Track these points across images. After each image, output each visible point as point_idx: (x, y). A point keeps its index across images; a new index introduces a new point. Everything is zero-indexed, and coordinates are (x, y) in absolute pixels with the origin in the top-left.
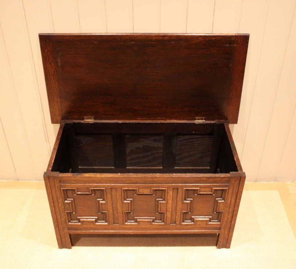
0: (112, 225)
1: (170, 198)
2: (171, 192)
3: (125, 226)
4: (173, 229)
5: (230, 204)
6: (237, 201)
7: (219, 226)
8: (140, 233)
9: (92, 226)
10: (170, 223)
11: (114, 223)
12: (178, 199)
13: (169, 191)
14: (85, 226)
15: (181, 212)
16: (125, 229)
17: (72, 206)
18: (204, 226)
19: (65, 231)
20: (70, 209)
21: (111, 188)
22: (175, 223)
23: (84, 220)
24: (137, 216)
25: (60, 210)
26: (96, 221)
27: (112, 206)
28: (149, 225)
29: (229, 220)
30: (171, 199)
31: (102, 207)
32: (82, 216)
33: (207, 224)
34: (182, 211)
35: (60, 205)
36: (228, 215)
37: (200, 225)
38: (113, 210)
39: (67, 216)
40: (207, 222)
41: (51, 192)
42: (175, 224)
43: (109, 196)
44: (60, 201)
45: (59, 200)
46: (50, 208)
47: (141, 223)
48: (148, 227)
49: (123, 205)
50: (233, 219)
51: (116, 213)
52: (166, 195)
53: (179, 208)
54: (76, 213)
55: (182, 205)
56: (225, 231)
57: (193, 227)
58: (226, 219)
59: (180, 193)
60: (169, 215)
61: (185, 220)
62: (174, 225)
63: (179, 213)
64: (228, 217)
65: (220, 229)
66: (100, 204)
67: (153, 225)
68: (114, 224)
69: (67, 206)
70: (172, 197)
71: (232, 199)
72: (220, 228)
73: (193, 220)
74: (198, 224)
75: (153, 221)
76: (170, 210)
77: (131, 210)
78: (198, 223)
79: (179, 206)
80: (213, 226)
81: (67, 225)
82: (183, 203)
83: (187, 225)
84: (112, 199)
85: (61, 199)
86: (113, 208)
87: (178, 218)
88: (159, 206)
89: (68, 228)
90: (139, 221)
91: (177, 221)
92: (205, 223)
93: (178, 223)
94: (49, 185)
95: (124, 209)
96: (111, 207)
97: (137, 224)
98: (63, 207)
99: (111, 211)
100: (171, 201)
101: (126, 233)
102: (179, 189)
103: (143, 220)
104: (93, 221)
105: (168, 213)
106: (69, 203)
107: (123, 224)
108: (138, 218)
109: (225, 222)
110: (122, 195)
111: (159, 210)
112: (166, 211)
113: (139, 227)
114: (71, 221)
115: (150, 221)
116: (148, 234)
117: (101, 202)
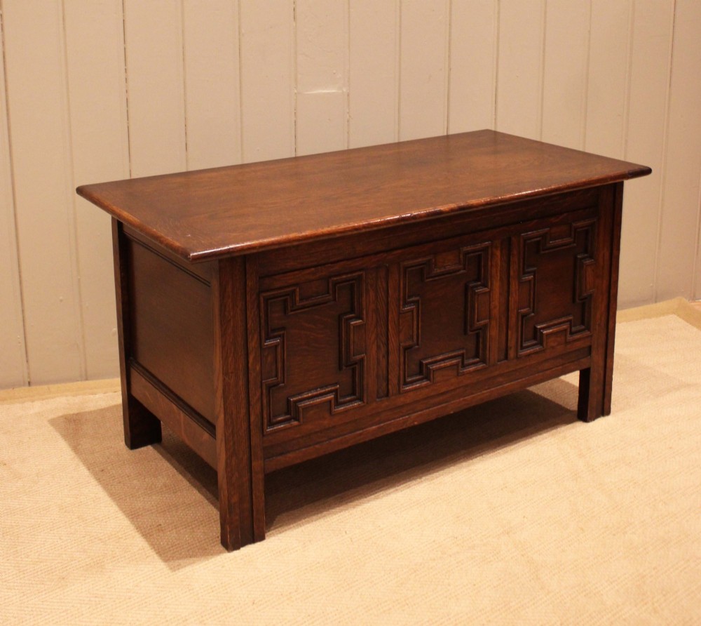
0: (374, 405)
2: (498, 253)
3: (401, 400)
4: (500, 379)
5: (603, 268)
6: (615, 251)
7: (586, 344)
8: (433, 417)
9: (327, 422)
10: (496, 357)
11: (378, 395)
12: (512, 273)
13: (494, 249)
14: (309, 427)
15: (518, 313)
16: (400, 409)
18: (561, 348)
19: (253, 464)
20: (276, 368)
21: (377, 268)
22: (506, 356)
23: (308, 403)
24: (428, 357)
25: (248, 383)
26: (337, 400)
27: (377, 332)
28: (453, 380)
29: (603, 319)
30: (498, 274)
31: (354, 341)
32: (300, 394)
33: (566, 343)
34: (520, 310)
35: (251, 357)
37: (553, 347)
38: (378, 346)
39: (265, 401)
40: (566, 335)
42: (506, 361)
43: (372, 294)
44: (254, 342)
45: (249, 340)
47: (438, 377)
48: (452, 388)
49: (401, 321)
50: (611, 315)
51: (384, 356)
52: (490, 264)
53: (513, 301)
54: (286, 383)
55: (519, 290)
56: (598, 357)
57: (541, 357)
58: (598, 314)
59: (515, 252)
60: (494, 333)
61: (526, 339)
62: (505, 364)
63: (513, 320)
64: (601, 308)
65: (590, 350)
66: (352, 327)
67: (463, 374)
68: (378, 400)
69: (269, 359)
71: (606, 249)
72: (590, 347)
73: (538, 337)
74: (551, 347)
75: (464, 366)
76: (496, 312)
78: (551, 342)
79: (514, 295)
80: (578, 345)
81: (264, 435)
82: (520, 283)
83: (529, 355)
84: (376, 306)
85: (256, 337)
86: (377, 336)
87: (512, 338)
88: (476, 305)
89: (264, 449)
90: (434, 371)
91: (511, 349)
92: (563, 338)
93: (512, 353)
95: (402, 336)
96: (373, 337)
97: (428, 382)
98: (258, 368)
99: (374, 349)
100: (499, 283)
101: (404, 427)
102: (513, 239)
103: (443, 365)
104: (330, 401)
105: (493, 323)
106: (276, 346)
107: (399, 392)
108: (430, 360)
109: (597, 327)
110: (399, 287)
111: (476, 317)
112: (490, 319)
113: (432, 394)
114: (274, 421)
115: (457, 365)
116: (452, 412)
117: (352, 323)
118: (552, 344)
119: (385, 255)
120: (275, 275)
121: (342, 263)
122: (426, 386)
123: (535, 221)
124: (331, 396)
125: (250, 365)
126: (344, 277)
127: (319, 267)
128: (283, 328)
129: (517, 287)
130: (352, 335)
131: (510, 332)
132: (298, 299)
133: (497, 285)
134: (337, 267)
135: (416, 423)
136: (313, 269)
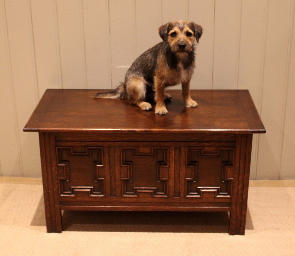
0: (109, 198)
1: (172, 160)
2: (173, 152)
3: (123, 200)
4: (177, 204)
5: (239, 170)
6: (247, 164)
7: (228, 201)
8: (139, 210)
9: (87, 199)
10: (173, 195)
11: (111, 195)
12: (181, 162)
13: (171, 151)
14: (79, 199)
16: (123, 203)
17: (66, 170)
18: (212, 200)
19: (56, 206)
20: (64, 174)
21: (109, 147)
22: (179, 196)
23: (79, 190)
24: (136, 186)
25: (52, 177)
26: (91, 192)
27: (110, 171)
28: (150, 199)
29: (240, 192)
30: (174, 161)
31: (98, 173)
32: (76, 186)
33: (215, 198)
34: (186, 179)
35: (53, 168)
36: (238, 185)
37: (207, 198)
38: (111, 177)
39: (59, 185)
40: (215, 195)
41: (44, 151)
43: (107, 157)
44: (54, 164)
45: (52, 162)
46: (42, 174)
47: (141, 195)
48: (149, 201)
49: (121, 170)
50: (244, 191)
51: (114, 181)
52: (168, 156)
53: (182, 173)
54: (69, 181)
55: (185, 170)
56: (236, 209)
57: (200, 201)
58: (236, 190)
59: (183, 154)
60: (171, 183)
61: (191, 192)
62: (178, 198)
63: (182, 182)
64: (238, 188)
65: (230, 204)
66: (97, 167)
67: (155, 197)
68: (111, 197)
69: (61, 170)
70: (175, 160)
71: (241, 162)
73: (199, 192)
74: (206, 198)
75: (155, 193)
76: (173, 176)
77: (130, 177)
78: (205, 196)
79: (183, 171)
80: (222, 200)
81: (60, 197)
82: (186, 167)
83: (192, 198)
84: (110, 161)
85: (55, 162)
86: (110, 173)
87: (182, 188)
88: (161, 171)
89: (60, 202)
90: (139, 192)
91: (181, 193)
92: (213, 196)
93: (182, 195)
94: (43, 142)
95: (122, 175)
96: (108, 173)
98: (56, 173)
99: (109, 177)
100: (173, 165)
101: (124, 210)
102: (182, 148)
103: (144, 191)
104: (88, 192)
105: (171, 180)
106: (63, 166)
107: (121, 197)
108: (138, 188)
109: (235, 195)
110: (120, 156)
111: (161, 176)
112: (169, 178)
113: (138, 201)
114: (64, 193)
115: (151, 193)
116: (149, 211)
117: (98, 165)
118: (206, 197)
119: (113, 143)
120: (63, 141)
121: (92, 142)
122: (135, 197)
123: (195, 143)
124: (89, 190)
125: (53, 171)
126: (93, 147)
127: (82, 142)
128: (68, 161)
129: (184, 168)
130: (97, 170)
131: (181, 186)
132: (72, 152)
133: (172, 165)
134: (90, 143)
135: (130, 210)
136: (79, 142)
